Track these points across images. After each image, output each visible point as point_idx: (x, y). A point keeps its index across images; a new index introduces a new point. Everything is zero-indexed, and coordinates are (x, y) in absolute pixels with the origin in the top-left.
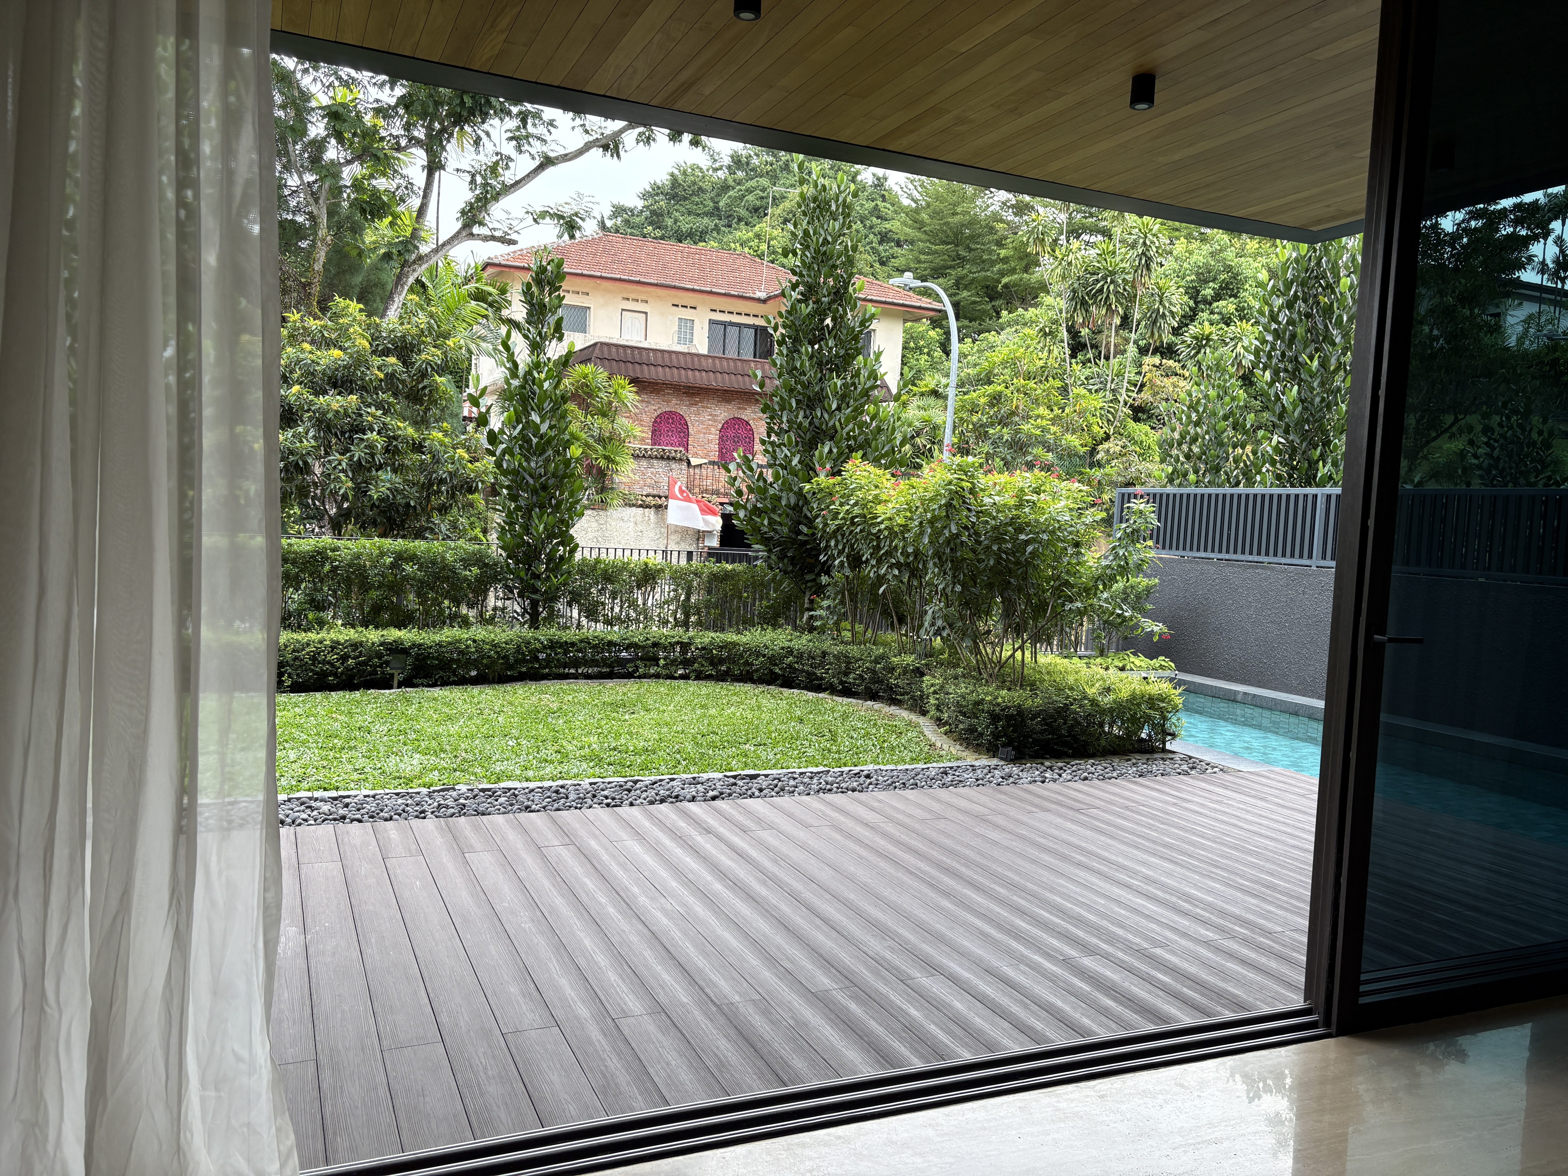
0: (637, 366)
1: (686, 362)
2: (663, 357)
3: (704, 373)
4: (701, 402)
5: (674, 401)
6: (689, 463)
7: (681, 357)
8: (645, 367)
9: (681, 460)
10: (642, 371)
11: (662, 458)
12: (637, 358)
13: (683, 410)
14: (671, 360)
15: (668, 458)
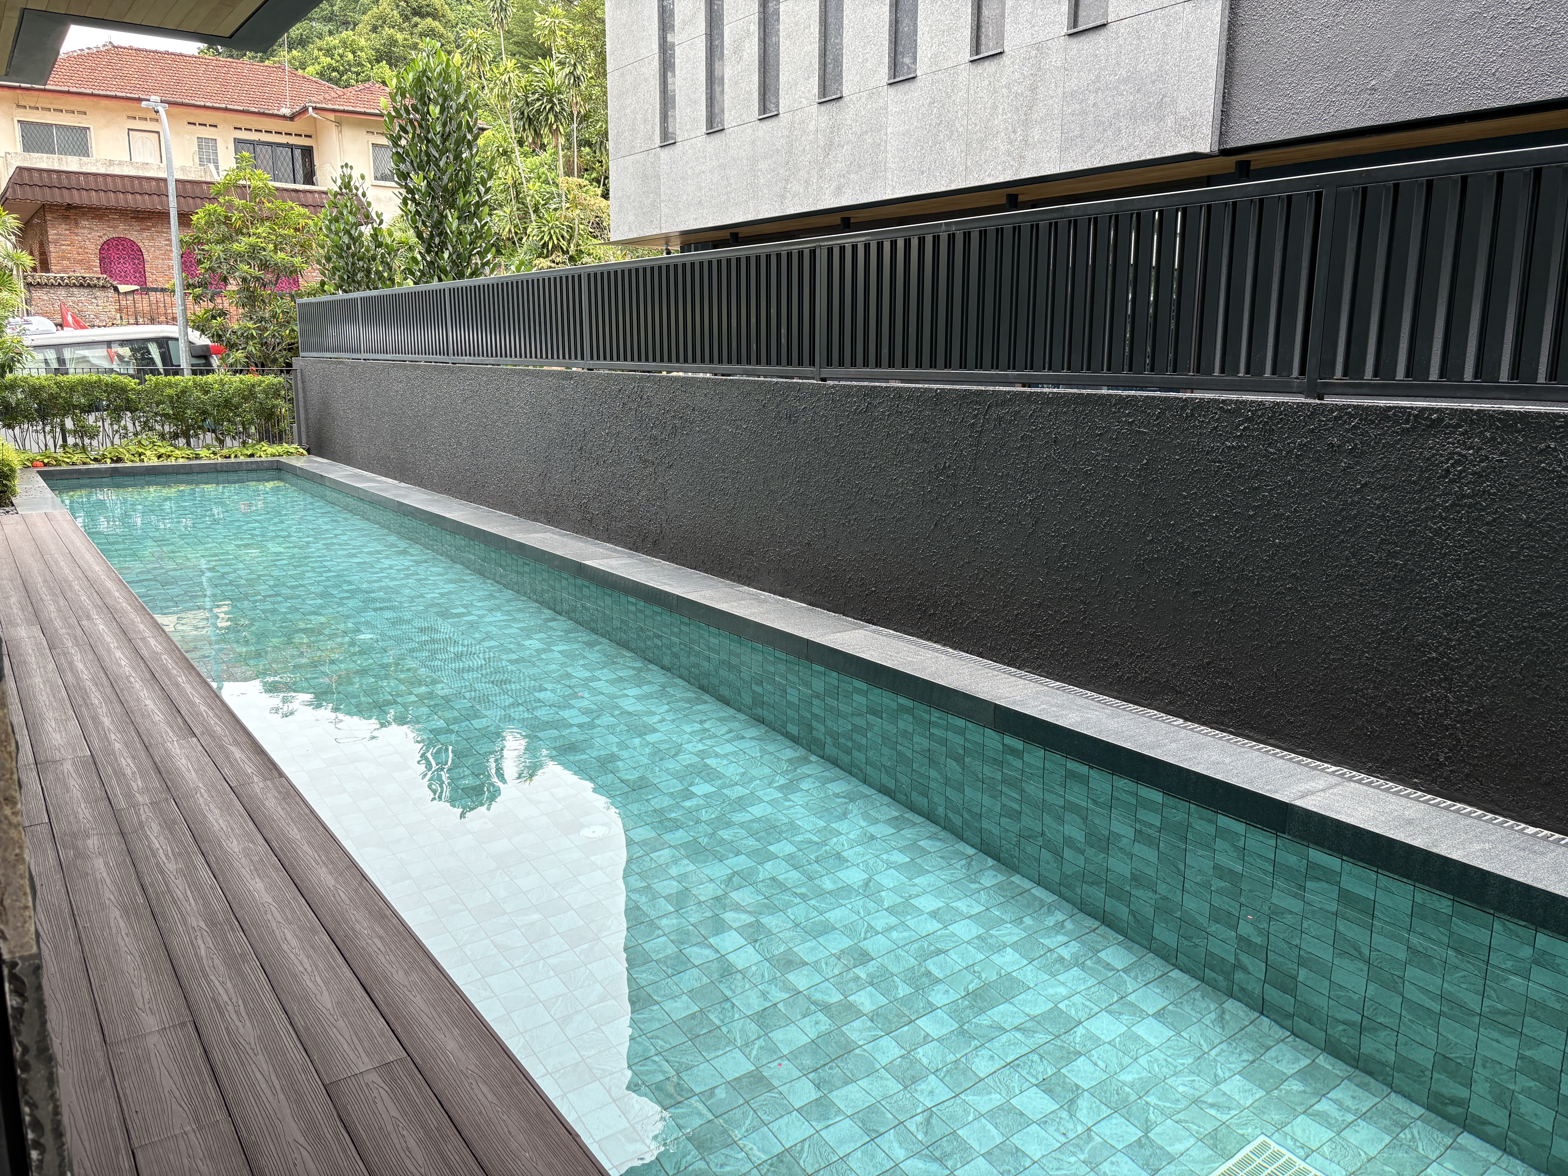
0: (65, 191)
1: (124, 185)
2: (96, 181)
3: (147, 197)
4: (153, 226)
5: (122, 227)
6: (116, 289)
7: (118, 181)
8: (75, 192)
9: (103, 287)
10: (72, 196)
11: (81, 285)
12: (65, 183)
13: (134, 235)
14: (106, 184)
15: (89, 286)
